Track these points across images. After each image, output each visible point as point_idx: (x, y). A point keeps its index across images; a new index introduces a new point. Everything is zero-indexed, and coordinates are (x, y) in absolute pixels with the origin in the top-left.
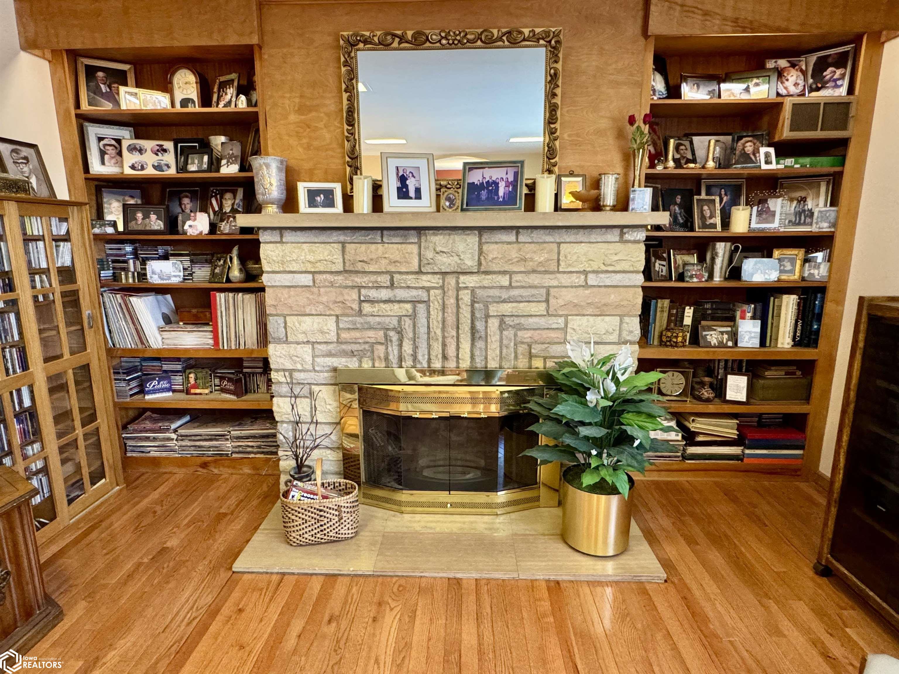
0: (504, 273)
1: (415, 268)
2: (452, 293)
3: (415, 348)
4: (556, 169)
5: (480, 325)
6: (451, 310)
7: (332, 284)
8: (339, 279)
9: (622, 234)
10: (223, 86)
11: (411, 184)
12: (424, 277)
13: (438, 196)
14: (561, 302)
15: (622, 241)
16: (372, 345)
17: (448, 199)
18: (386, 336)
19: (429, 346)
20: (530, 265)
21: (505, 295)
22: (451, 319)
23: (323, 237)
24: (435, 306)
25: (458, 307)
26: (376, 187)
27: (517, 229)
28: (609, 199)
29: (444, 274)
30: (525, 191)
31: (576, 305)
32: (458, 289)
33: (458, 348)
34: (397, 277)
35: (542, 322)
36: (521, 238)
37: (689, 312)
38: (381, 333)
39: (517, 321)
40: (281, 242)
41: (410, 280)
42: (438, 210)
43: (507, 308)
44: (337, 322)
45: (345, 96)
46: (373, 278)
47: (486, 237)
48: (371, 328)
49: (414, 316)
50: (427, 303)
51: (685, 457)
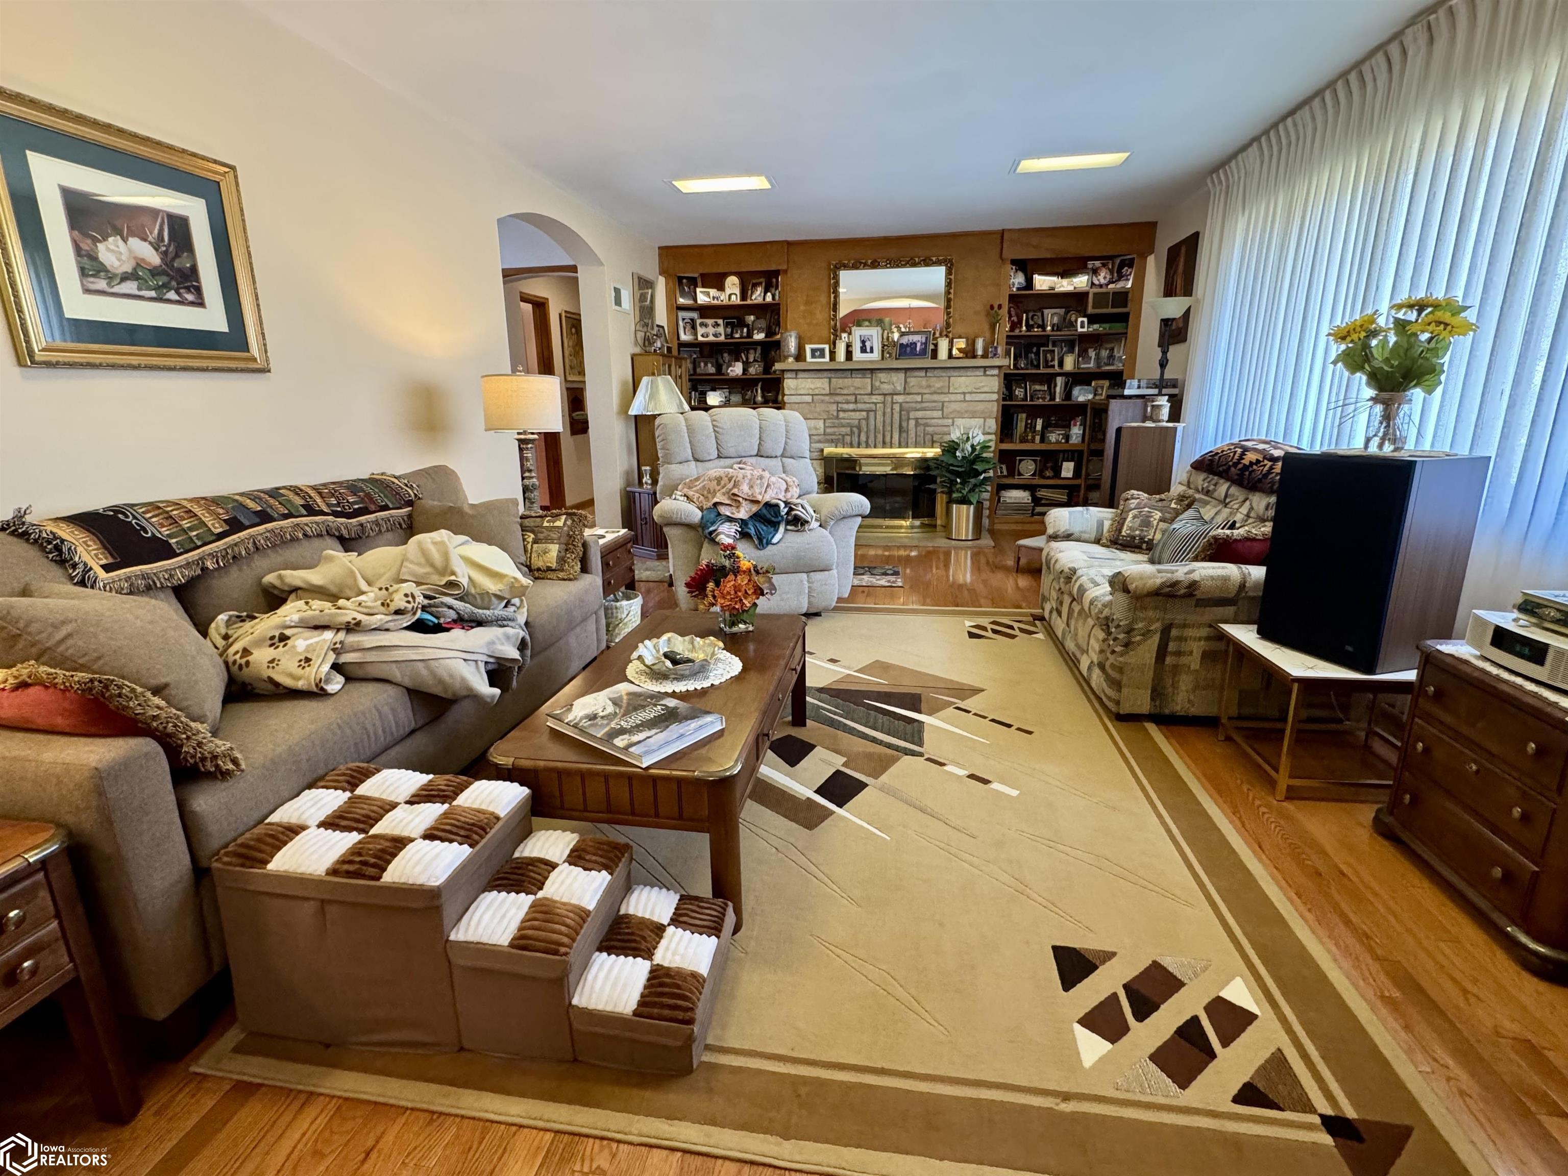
0: (918, 394)
1: (869, 390)
2: (889, 405)
3: (868, 438)
4: (950, 335)
5: (904, 424)
6: (888, 416)
7: (823, 401)
8: (827, 398)
9: (985, 371)
10: (755, 285)
11: (868, 344)
12: (874, 397)
13: (883, 351)
14: (950, 410)
15: (985, 375)
16: (843, 436)
17: (888, 353)
18: (851, 431)
19: (875, 437)
20: (933, 389)
21: (919, 406)
22: (888, 421)
23: (819, 375)
24: (879, 414)
25: (892, 414)
26: (849, 346)
27: (926, 369)
28: (980, 352)
29: (885, 395)
30: (932, 347)
31: (959, 412)
32: (893, 403)
33: (891, 438)
34: (859, 397)
35: (940, 422)
36: (928, 374)
37: (1039, 422)
38: (849, 429)
39: (925, 421)
40: (796, 378)
41: (866, 398)
42: (883, 359)
43: (919, 414)
44: (824, 423)
45: (832, 296)
46: (845, 397)
47: (908, 374)
48: (843, 426)
49: (867, 419)
50: (875, 411)
51: (1033, 515)
